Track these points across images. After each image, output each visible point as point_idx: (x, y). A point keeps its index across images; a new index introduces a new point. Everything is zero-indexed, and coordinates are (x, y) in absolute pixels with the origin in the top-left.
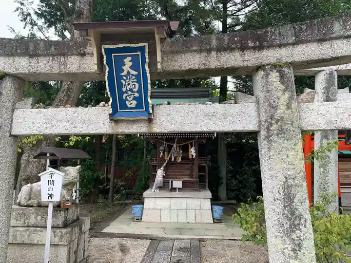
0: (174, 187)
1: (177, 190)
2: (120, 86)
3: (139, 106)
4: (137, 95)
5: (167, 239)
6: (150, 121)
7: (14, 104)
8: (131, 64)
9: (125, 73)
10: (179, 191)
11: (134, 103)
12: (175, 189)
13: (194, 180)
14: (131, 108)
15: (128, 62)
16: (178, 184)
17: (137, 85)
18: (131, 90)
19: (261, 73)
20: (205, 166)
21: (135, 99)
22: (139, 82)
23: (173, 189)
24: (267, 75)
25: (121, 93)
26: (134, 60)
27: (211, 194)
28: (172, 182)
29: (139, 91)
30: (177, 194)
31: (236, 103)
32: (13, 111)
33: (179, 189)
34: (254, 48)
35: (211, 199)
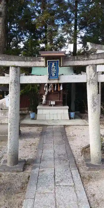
0: (51, 104)
1: (53, 105)
2: (51, 70)
3: (55, 75)
4: (55, 73)
5: (50, 125)
6: (58, 79)
7: (20, 74)
8: (54, 65)
9: (52, 67)
10: (53, 106)
11: (54, 75)
12: (52, 105)
13: (61, 101)
14: (53, 76)
15: (53, 64)
16: (53, 103)
17: (55, 70)
18: (54, 71)
19: (88, 67)
20: (65, 94)
21: (54, 74)
22: (56, 69)
23: (51, 105)
24: (90, 67)
25: (51, 72)
26: (55, 64)
27: (68, 107)
28: (50, 102)
29: (56, 72)
30: (53, 107)
31: (81, 75)
32: (20, 77)
33: (54, 105)
34: (86, 60)
35: (68, 109)
